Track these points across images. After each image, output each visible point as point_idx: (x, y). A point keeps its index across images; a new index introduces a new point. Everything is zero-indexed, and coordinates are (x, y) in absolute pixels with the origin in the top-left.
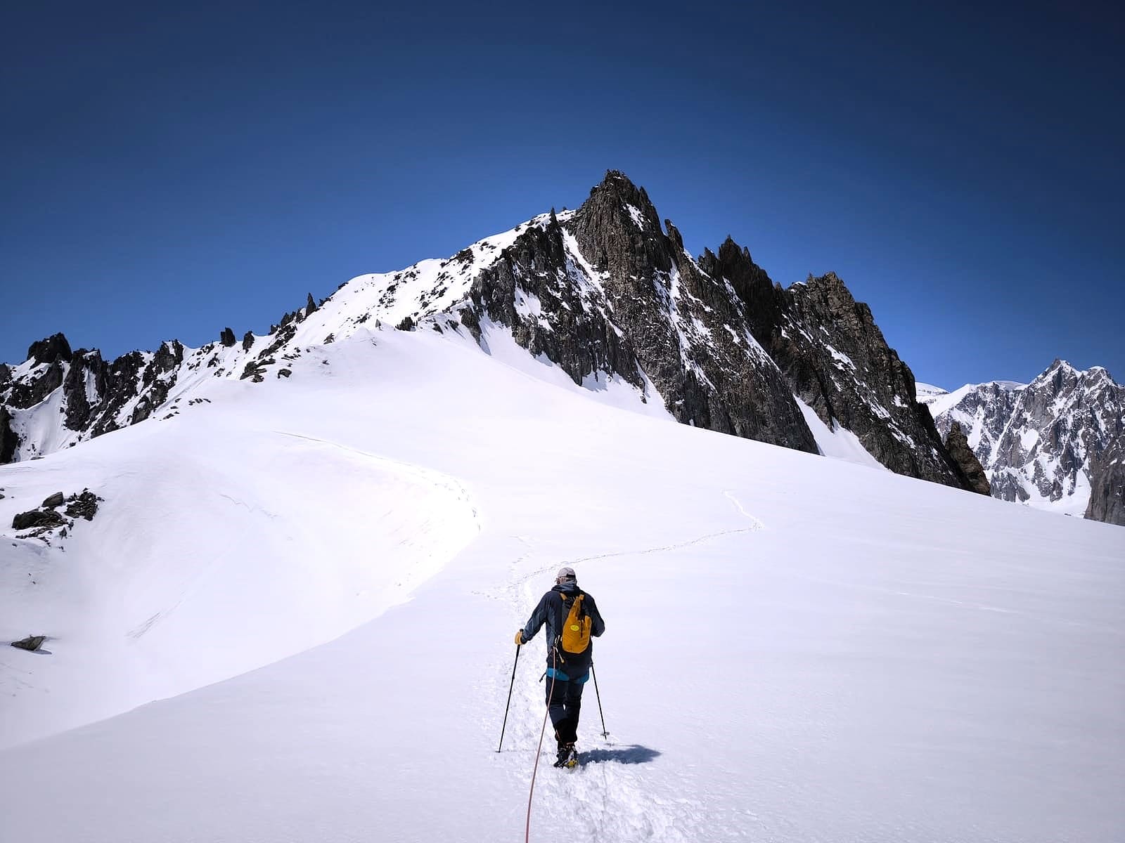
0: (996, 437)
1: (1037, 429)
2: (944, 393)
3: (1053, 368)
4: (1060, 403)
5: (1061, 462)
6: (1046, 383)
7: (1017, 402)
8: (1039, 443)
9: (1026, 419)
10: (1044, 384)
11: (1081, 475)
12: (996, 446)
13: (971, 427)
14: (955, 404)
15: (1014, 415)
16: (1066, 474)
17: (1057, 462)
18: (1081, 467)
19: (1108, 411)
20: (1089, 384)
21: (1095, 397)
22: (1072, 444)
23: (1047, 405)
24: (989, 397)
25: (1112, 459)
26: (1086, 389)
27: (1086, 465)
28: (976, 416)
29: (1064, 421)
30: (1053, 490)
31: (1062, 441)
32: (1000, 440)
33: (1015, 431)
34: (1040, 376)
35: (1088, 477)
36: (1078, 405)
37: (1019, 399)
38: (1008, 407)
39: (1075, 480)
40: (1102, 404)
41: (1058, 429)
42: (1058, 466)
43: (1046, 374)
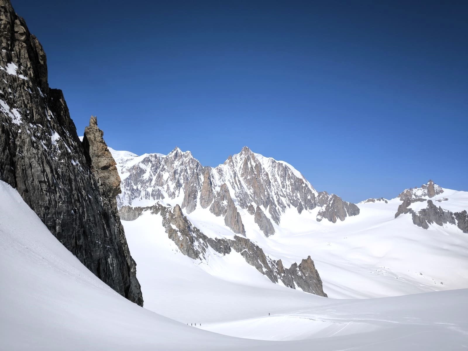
0: (155, 175)
1: (169, 172)
2: (137, 156)
3: (175, 150)
4: (177, 163)
5: (176, 184)
6: (172, 155)
7: (163, 162)
8: (169, 177)
9: (165, 168)
10: (172, 156)
11: (181, 189)
12: (154, 178)
13: (146, 170)
14: (141, 161)
15: (161, 167)
16: (177, 189)
17: (174, 185)
18: (182, 187)
19: (191, 167)
20: (186, 157)
21: (187, 162)
22: (179, 178)
23: (172, 164)
24: (153, 159)
25: (191, 184)
26: (184, 158)
27: (183, 186)
28: (148, 166)
29: (177, 170)
30: (173, 195)
31: (176, 177)
32: (156, 176)
33: (161, 173)
34: (171, 153)
35: (184, 190)
36: (182, 164)
37: (163, 161)
38: (159, 163)
39: (179, 191)
40: (189, 164)
41: (175, 172)
42: (174, 186)
43: (172, 152)
